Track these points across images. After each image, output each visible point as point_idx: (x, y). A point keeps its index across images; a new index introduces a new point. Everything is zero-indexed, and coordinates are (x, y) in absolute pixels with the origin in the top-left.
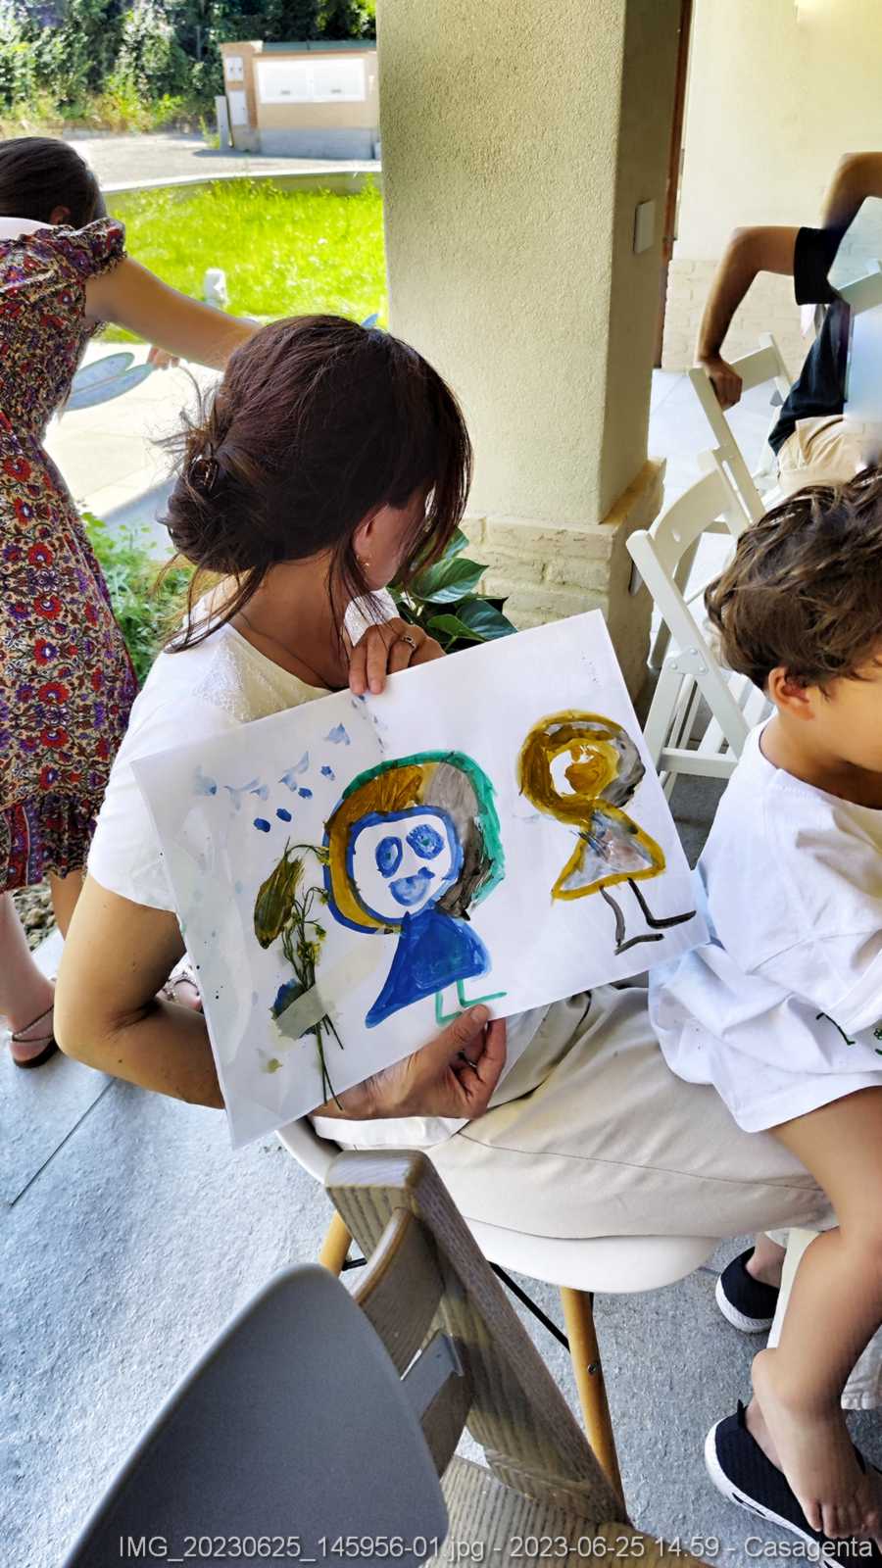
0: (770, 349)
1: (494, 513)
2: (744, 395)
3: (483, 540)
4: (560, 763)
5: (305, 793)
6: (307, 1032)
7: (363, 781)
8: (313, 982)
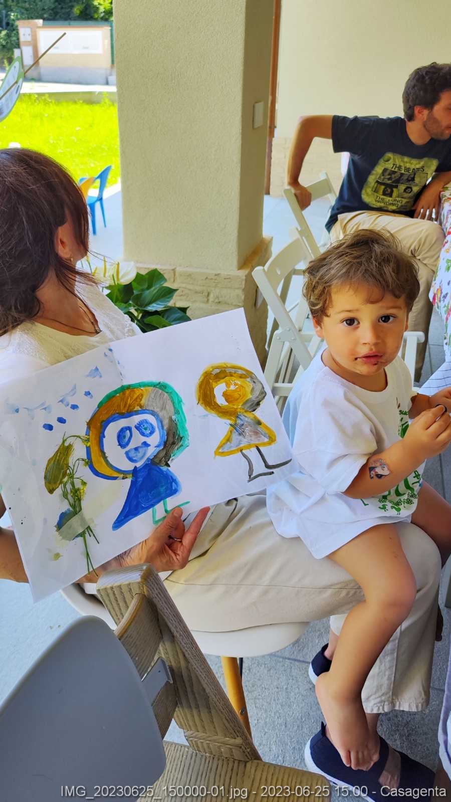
0: (326, 180)
1: (180, 266)
2: (311, 203)
3: (174, 281)
4: (219, 389)
5: (74, 407)
6: (77, 536)
7: (110, 398)
8: (81, 509)
